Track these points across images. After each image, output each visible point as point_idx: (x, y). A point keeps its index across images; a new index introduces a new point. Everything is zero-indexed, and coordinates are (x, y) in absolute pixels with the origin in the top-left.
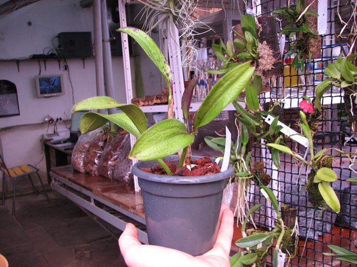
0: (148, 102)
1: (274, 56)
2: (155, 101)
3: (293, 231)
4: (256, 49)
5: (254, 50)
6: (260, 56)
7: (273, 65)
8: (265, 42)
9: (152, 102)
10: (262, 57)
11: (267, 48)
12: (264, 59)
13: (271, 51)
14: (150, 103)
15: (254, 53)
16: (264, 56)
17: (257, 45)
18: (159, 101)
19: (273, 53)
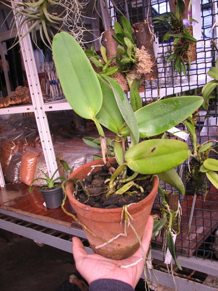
0: (3, 104)
1: (151, 60)
2: (10, 103)
3: (177, 212)
4: (134, 54)
5: (133, 55)
6: (139, 60)
7: (152, 68)
8: (143, 47)
9: (7, 104)
10: (141, 61)
11: (146, 53)
12: (144, 63)
13: (149, 55)
14: (5, 105)
15: (133, 58)
16: (143, 60)
17: (135, 50)
18: (14, 103)
19: (151, 57)
